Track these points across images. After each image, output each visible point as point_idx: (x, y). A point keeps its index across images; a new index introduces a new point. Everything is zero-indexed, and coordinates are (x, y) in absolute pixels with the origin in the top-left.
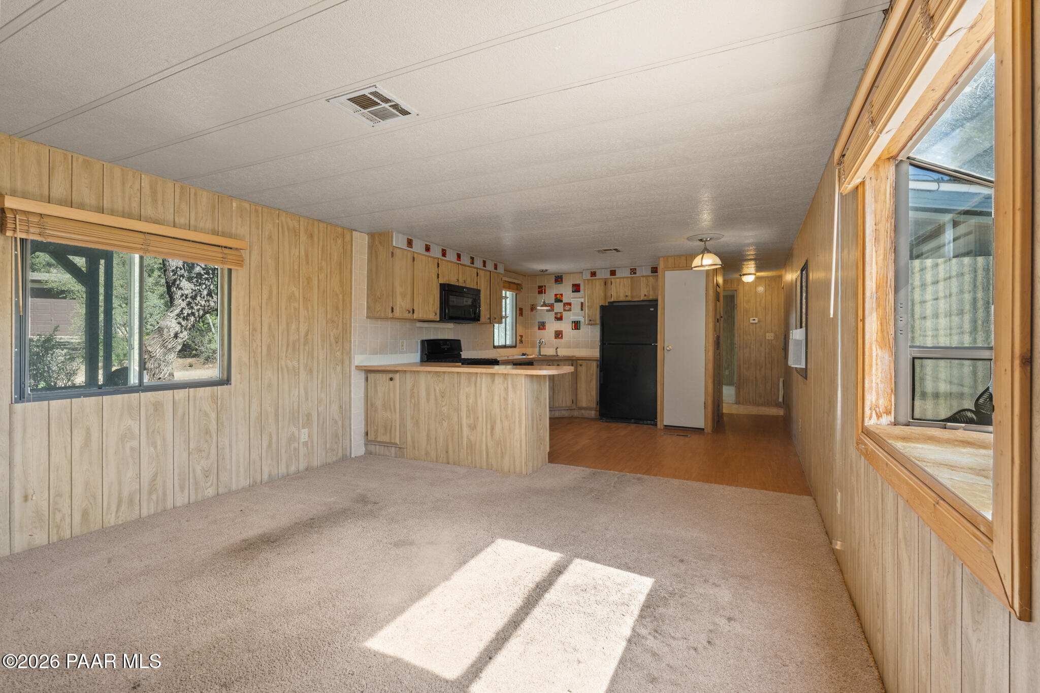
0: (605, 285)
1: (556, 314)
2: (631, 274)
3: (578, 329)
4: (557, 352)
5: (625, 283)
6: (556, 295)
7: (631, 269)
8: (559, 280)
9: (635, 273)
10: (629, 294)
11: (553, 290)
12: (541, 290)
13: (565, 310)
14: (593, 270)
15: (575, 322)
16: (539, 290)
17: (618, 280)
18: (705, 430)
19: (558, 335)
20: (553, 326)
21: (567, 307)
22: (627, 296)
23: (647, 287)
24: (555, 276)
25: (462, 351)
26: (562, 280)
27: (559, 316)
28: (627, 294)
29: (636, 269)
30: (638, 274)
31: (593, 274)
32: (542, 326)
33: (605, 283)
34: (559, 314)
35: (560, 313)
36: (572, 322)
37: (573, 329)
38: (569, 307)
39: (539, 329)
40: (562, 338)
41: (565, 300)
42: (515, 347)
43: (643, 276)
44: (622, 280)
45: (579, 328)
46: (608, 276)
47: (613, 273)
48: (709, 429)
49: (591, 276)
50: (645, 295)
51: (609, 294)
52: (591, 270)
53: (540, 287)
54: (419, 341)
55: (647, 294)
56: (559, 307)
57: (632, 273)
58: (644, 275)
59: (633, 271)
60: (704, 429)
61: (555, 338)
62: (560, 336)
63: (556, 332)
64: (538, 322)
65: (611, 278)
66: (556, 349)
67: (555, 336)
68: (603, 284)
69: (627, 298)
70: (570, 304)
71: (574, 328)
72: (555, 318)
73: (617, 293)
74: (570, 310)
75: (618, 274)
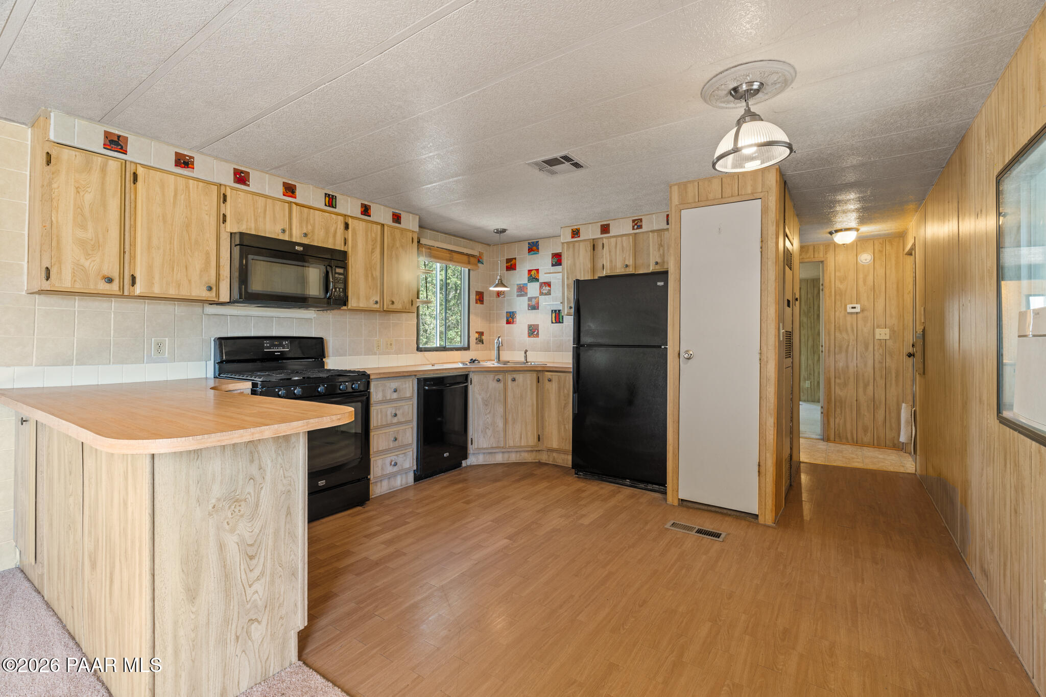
0: (594, 249)
1: (530, 299)
2: (633, 229)
3: (560, 323)
4: (526, 357)
5: (625, 245)
6: (530, 271)
7: (634, 221)
8: (534, 248)
9: (640, 227)
10: (630, 262)
11: (526, 264)
12: (511, 266)
13: (541, 294)
14: (576, 227)
15: (555, 311)
16: (508, 264)
17: (613, 240)
18: (761, 520)
19: (533, 331)
20: (524, 318)
21: (545, 289)
22: (627, 266)
23: (659, 250)
24: (529, 243)
25: (325, 358)
26: (538, 249)
27: (534, 302)
28: (627, 263)
29: (641, 220)
30: (644, 229)
31: (576, 233)
32: (510, 319)
33: (594, 245)
34: (533, 300)
35: (535, 298)
36: (552, 311)
37: (552, 323)
38: (548, 288)
39: (508, 322)
40: (537, 336)
41: (543, 278)
42: (467, 348)
43: (653, 231)
44: (619, 239)
45: (561, 321)
46: (598, 235)
47: (605, 229)
48: (768, 518)
49: (572, 237)
50: (657, 263)
51: (600, 265)
52: (573, 228)
53: (508, 261)
54: (213, 339)
55: (659, 261)
56: (533, 289)
57: (636, 227)
58: (655, 229)
59: (637, 223)
60: (757, 516)
61: (529, 336)
62: (535, 333)
63: (530, 326)
64: (507, 312)
65: (602, 238)
66: (525, 353)
67: (529, 333)
68: (590, 248)
69: (627, 269)
70: (548, 284)
71: (554, 321)
72: (529, 305)
73: (611, 261)
74: (549, 293)
75: (613, 231)
